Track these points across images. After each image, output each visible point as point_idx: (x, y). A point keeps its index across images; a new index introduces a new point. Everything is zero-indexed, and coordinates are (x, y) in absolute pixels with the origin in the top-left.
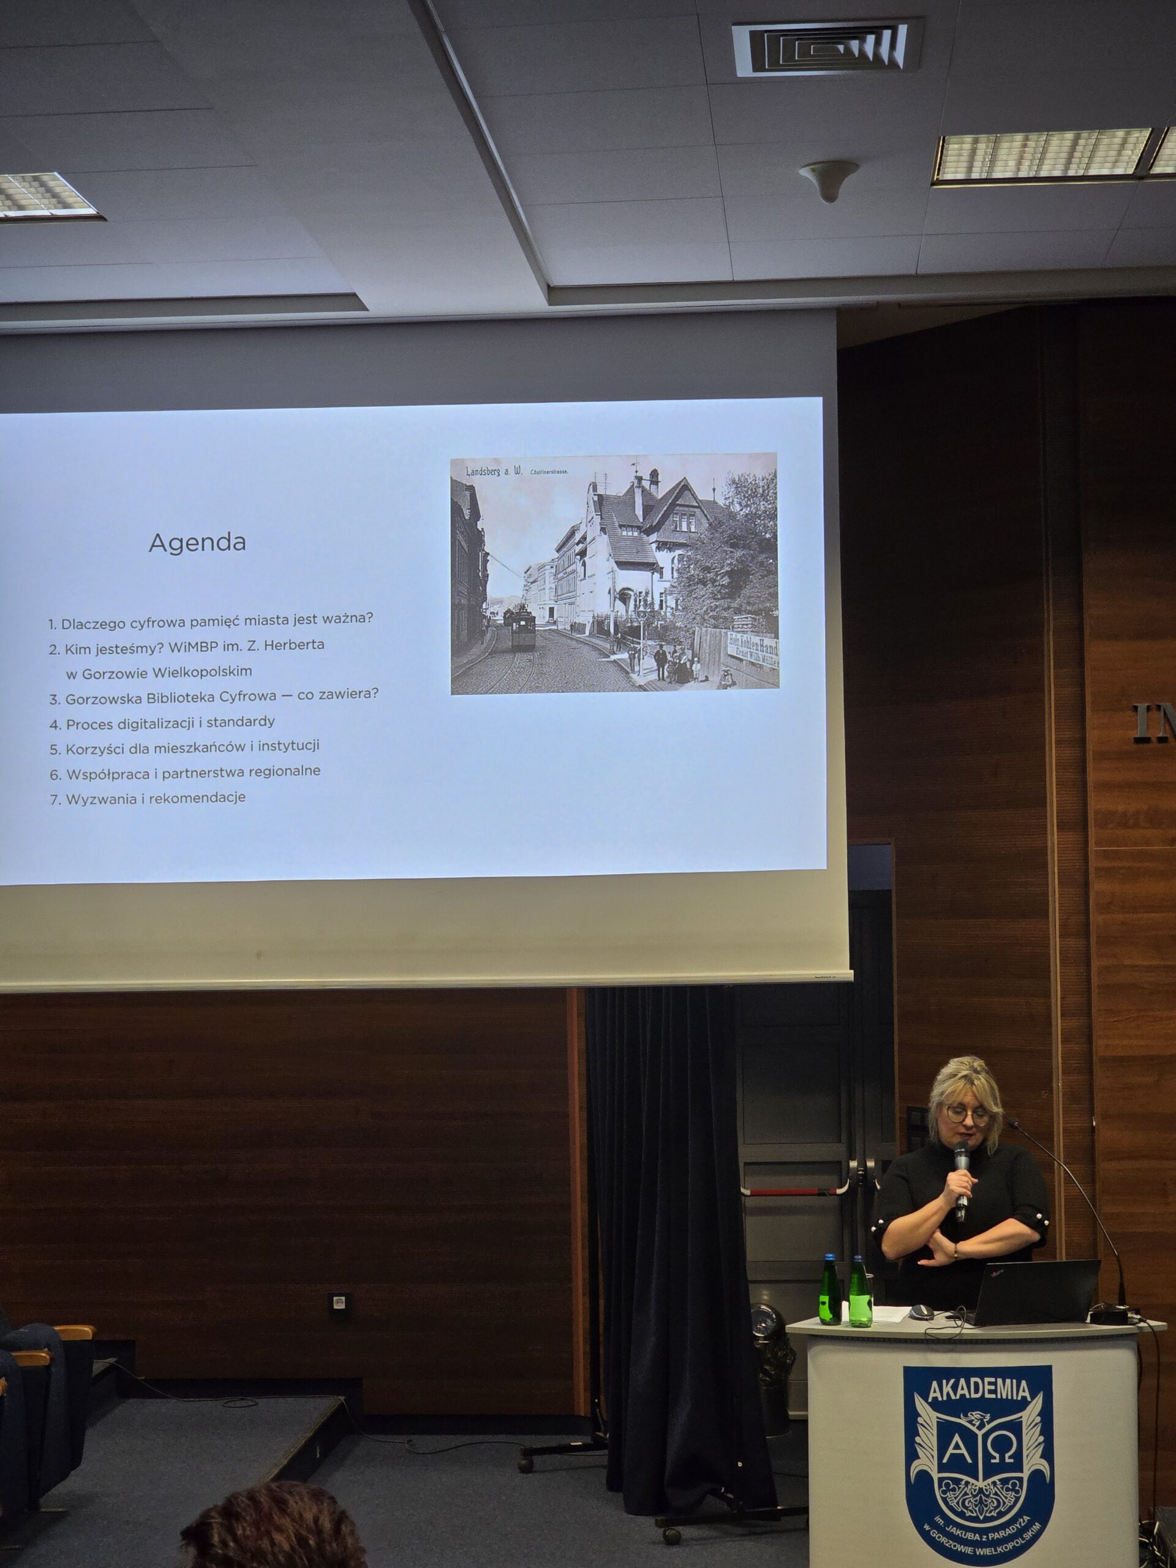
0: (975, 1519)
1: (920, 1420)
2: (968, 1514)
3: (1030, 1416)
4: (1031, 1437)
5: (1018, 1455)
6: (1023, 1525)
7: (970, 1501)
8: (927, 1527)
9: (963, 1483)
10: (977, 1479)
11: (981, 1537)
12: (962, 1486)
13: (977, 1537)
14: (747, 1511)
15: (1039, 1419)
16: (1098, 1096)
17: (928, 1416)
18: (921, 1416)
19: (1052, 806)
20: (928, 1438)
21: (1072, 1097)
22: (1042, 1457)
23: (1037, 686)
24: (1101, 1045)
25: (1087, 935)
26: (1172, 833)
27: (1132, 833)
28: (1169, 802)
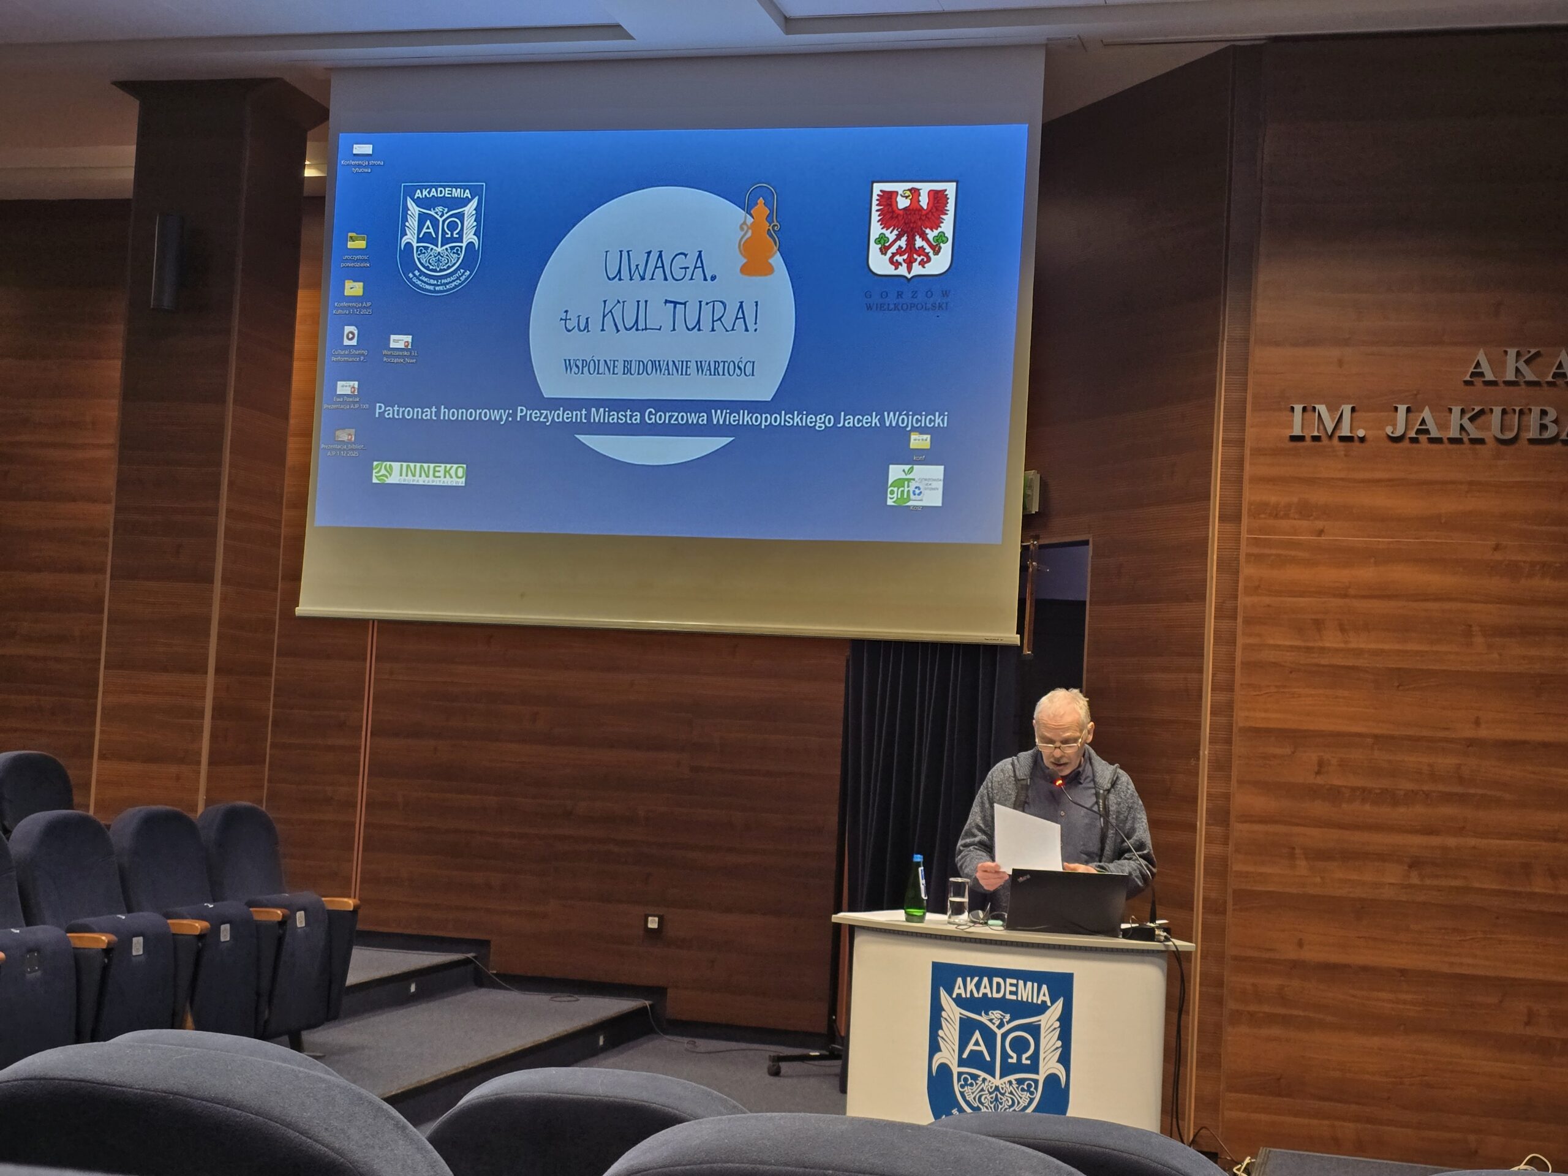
1: (944, 1013)
3: (1049, 1020)
4: (1049, 1041)
5: (1035, 1058)
7: (986, 1097)
9: (981, 1079)
12: (979, 1082)
16: (1235, 763)
17: (952, 1011)
18: (945, 1009)
19: (1215, 500)
20: (950, 1032)
21: (1214, 764)
22: (1058, 1061)
23: (1210, 390)
24: (1242, 717)
25: (1234, 617)
26: (1319, 524)
27: (1284, 524)
28: (1320, 497)
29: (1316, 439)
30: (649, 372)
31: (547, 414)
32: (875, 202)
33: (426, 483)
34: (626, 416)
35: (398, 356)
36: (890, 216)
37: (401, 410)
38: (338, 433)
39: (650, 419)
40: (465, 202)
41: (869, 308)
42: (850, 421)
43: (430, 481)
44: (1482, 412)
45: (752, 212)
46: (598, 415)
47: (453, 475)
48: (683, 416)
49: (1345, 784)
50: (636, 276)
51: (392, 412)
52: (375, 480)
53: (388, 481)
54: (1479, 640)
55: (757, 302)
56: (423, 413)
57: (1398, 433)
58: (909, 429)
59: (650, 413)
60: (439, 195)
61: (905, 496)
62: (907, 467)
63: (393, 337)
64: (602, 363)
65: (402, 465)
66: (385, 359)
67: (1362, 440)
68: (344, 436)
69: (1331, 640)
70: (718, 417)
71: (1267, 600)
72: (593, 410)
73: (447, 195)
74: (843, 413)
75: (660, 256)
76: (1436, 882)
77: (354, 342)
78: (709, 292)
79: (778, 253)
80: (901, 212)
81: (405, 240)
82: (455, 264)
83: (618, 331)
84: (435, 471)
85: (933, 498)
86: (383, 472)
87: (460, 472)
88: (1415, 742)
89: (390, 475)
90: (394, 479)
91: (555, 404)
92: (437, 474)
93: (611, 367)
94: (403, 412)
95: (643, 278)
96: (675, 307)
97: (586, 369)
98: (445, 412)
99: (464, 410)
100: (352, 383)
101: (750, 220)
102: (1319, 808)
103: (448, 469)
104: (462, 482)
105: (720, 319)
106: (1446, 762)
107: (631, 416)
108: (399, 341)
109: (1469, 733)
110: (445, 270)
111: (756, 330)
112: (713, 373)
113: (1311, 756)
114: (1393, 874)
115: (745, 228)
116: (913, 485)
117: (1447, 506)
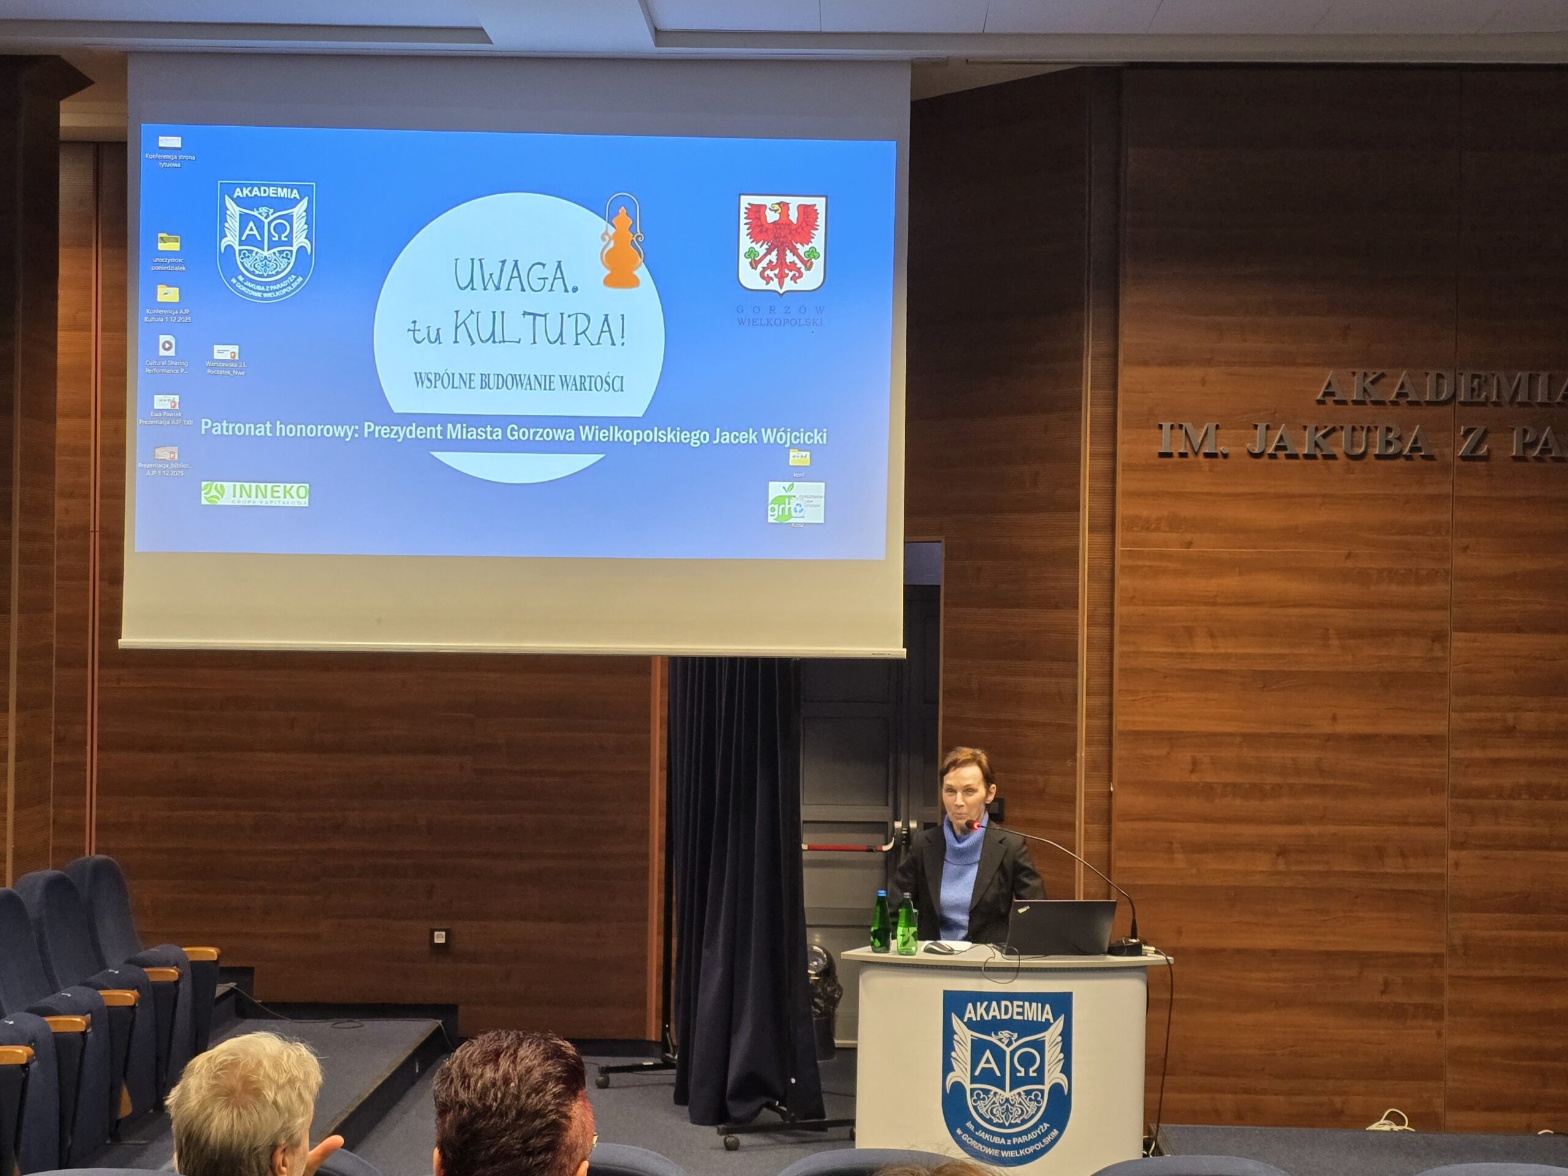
0: (1002, 1126)
1: (956, 1037)
2: (995, 1120)
3: (1052, 1036)
4: (1053, 1054)
5: (1041, 1070)
6: (1043, 1131)
7: (997, 1110)
8: (959, 1131)
9: (992, 1093)
10: (1004, 1089)
11: (1006, 1142)
12: (991, 1096)
13: (1003, 1141)
14: (798, 1122)
15: (1060, 1038)
16: (1116, 764)
17: (964, 1035)
18: (956, 1034)
19: (1084, 512)
20: (962, 1053)
21: (1092, 766)
22: (1061, 1072)
23: (1076, 405)
24: (1120, 722)
25: (1111, 625)
26: (1188, 537)
27: (1154, 536)
28: (1187, 510)
29: (1183, 455)
30: (510, 387)
31: (398, 431)
32: (743, 216)
33: (264, 504)
34: (486, 433)
35: (225, 368)
36: (759, 228)
37: (231, 426)
38: (157, 451)
39: (513, 436)
40: (294, 203)
41: (741, 322)
42: (727, 438)
43: (269, 501)
44: (1334, 430)
45: (613, 222)
46: (454, 432)
47: (295, 495)
48: (548, 432)
49: (1217, 781)
50: (491, 286)
51: (219, 429)
52: (204, 502)
53: (219, 503)
54: (1334, 642)
55: (623, 316)
56: (256, 429)
57: (1257, 451)
58: (787, 446)
59: (513, 429)
60: (263, 195)
61: (787, 513)
62: (787, 484)
63: (216, 347)
64: (457, 377)
65: (235, 486)
66: (209, 371)
67: (1225, 456)
68: (163, 453)
69: (1202, 646)
70: (587, 433)
71: (1141, 609)
72: (450, 426)
73: (271, 195)
74: (718, 430)
75: (516, 265)
76: (1302, 868)
77: (172, 353)
78: (570, 303)
79: (643, 264)
80: (771, 227)
81: (225, 242)
82: (285, 269)
83: (473, 343)
84: (273, 491)
85: (815, 515)
86: (214, 493)
87: (302, 492)
88: (1280, 740)
89: (222, 496)
90: (226, 500)
91: (407, 419)
92: (276, 494)
93: (467, 381)
94: (234, 428)
95: (498, 288)
96: (534, 319)
97: (439, 383)
98: (281, 428)
99: (303, 426)
100: (171, 397)
101: (612, 231)
102: (1193, 804)
103: (288, 489)
104: (305, 502)
105: (584, 332)
106: (1308, 756)
107: (492, 433)
108: (224, 352)
109: (1327, 728)
110: (273, 276)
111: (623, 344)
112: (579, 388)
113: (1185, 756)
114: (1262, 863)
115: (607, 238)
116: (794, 502)
117: (1304, 517)
